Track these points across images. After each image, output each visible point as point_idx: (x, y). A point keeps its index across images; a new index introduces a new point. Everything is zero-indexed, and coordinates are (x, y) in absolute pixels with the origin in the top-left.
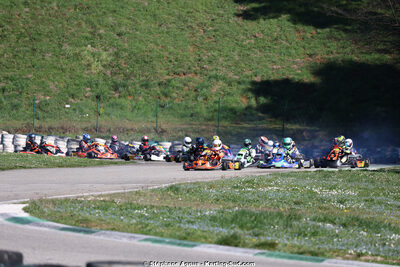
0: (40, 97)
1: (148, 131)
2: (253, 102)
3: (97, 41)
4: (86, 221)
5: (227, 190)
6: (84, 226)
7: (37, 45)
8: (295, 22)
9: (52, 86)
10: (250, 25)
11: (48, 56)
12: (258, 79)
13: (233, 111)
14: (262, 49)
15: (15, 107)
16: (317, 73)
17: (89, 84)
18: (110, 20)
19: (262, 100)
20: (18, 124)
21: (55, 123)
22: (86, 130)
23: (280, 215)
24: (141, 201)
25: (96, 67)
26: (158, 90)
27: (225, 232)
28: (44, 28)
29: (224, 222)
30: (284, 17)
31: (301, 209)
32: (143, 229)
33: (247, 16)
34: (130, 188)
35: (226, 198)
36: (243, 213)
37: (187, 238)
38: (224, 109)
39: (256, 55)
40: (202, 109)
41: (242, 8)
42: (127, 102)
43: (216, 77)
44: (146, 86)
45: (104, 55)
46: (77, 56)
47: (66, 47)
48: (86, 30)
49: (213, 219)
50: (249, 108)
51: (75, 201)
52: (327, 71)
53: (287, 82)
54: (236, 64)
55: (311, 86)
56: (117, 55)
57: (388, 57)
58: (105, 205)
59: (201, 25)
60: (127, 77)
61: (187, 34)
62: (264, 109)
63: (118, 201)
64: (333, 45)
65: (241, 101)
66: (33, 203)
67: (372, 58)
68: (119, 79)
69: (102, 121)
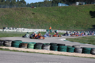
1: (80, 31)
2: (93, 27)
3: (75, 20)
4: (73, 41)
6: (72, 41)
7: (68, 20)
9: (69, 25)
10: (92, 19)
11: (69, 22)
12: (93, 25)
13: (90, 28)
14: (94, 21)
15: (65, 28)
17: (73, 25)
18: (76, 18)
19: (94, 27)
20: (65, 30)
21: (70, 30)
22: (73, 30)
24: (79, 39)
25: (74, 23)
27: (89, 42)
28: (68, 19)
29: (89, 41)
32: (79, 42)
33: (92, 17)
34: (78, 37)
35: (89, 38)
36: (91, 40)
37: (84, 43)
38: (89, 28)
40: (87, 28)
41: (91, 17)
42: (78, 27)
43: (88, 25)
44: (80, 25)
45: (75, 22)
46: (72, 22)
47: (71, 21)
48: (73, 19)
49: (88, 41)
50: (92, 28)
51: (72, 38)
54: (91, 23)
56: (77, 22)
58: (75, 39)
59: (87, 18)
61: (85, 19)
62: (94, 28)
63: (77, 39)
65: (91, 27)
66: (67, 39)
68: (77, 25)
69: (75, 29)
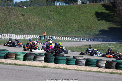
0: (67, 32)
1: (83, 37)
2: (99, 33)
3: (76, 23)
5: (95, 46)
6: (73, 51)
8: (105, 21)
9: (69, 30)
11: (69, 26)
12: (100, 29)
13: (96, 34)
15: (64, 33)
16: (109, 29)
17: (74, 30)
18: (78, 20)
19: (100, 33)
20: (64, 36)
21: (69, 35)
22: (74, 37)
23: (102, 50)
24: (82, 47)
25: (76, 27)
26: (85, 31)
28: (68, 21)
30: (104, 20)
31: (106, 49)
32: (82, 51)
33: (98, 20)
34: (80, 45)
39: (100, 26)
40: (91, 34)
41: (97, 19)
42: (80, 33)
43: (93, 29)
44: (83, 30)
45: (77, 26)
46: (73, 26)
48: (74, 22)
50: (98, 34)
51: (72, 47)
52: (110, 28)
53: (104, 30)
54: (97, 27)
55: (107, 30)
56: (79, 25)
57: (119, 27)
58: (76, 48)
59: (91, 21)
60: (80, 29)
61: (89, 22)
62: (100, 34)
63: (78, 47)
64: (111, 25)
65: (97, 33)
66: (66, 47)
67: (117, 27)
68: (79, 29)
69: (76, 35)
